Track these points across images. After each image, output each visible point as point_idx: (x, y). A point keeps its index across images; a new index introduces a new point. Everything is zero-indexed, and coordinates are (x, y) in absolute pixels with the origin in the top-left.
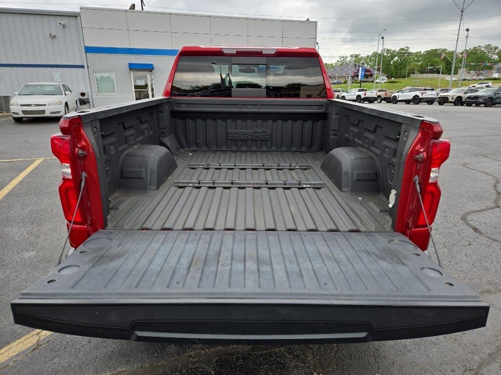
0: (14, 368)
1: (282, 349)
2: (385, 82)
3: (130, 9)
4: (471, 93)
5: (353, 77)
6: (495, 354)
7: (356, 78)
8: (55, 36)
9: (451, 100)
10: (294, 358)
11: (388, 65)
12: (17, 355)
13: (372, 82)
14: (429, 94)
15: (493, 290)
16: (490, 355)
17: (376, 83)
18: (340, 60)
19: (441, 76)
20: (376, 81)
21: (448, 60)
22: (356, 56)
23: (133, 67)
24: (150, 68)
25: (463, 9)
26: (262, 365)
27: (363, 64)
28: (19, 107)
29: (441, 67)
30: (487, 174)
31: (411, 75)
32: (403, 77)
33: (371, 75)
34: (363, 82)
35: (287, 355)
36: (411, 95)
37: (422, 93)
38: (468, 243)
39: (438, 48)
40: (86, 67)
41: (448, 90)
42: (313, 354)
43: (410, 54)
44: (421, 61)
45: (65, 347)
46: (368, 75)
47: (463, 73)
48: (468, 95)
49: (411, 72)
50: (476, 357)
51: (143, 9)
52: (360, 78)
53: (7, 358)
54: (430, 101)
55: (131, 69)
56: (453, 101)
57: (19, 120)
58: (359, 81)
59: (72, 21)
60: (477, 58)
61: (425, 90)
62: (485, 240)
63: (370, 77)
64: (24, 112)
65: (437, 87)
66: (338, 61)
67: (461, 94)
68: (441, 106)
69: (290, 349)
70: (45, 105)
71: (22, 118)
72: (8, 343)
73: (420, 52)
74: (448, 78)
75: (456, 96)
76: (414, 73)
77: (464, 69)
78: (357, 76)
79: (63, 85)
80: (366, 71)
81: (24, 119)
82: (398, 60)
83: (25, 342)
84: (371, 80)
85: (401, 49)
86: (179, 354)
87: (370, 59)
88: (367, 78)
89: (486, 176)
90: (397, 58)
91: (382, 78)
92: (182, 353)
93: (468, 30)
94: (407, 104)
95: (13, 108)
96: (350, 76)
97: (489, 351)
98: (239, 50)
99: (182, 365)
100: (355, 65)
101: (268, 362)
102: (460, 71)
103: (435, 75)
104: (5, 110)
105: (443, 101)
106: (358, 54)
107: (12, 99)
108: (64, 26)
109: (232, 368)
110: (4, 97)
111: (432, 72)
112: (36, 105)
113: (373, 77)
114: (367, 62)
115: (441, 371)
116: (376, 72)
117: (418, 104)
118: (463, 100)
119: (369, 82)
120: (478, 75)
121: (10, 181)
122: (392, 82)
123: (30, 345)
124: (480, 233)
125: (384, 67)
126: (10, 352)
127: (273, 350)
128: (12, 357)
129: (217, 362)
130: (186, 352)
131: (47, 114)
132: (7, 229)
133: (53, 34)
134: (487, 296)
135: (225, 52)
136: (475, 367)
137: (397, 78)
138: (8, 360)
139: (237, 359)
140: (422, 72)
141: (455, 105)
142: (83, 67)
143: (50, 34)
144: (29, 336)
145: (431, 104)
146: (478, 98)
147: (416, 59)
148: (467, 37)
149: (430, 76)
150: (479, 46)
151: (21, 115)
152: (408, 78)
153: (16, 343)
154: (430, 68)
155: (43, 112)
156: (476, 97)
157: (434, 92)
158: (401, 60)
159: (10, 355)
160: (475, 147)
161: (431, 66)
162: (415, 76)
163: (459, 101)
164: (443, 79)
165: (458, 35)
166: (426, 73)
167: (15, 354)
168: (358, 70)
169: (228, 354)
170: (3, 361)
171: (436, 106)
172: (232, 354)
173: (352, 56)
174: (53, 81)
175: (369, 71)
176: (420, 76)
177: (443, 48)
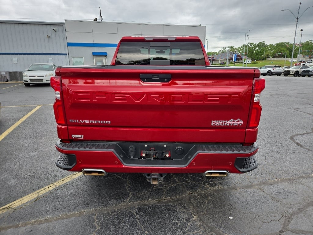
0: (24, 208)
1: (175, 203)
2: (250, 63)
3: (94, 20)
4: (305, 69)
5: (230, 60)
6: (302, 209)
7: (231, 61)
8: (50, 37)
9: (291, 73)
10: (182, 208)
11: (252, 52)
12: (26, 203)
13: (242, 63)
14: (277, 70)
15: (305, 176)
16: (299, 209)
17: (245, 63)
18: (221, 50)
19: (286, 59)
20: (244, 63)
21: (290, 49)
22: (232, 47)
23: (95, 55)
24: (105, 55)
25: (298, 17)
26: (163, 210)
27: (236, 52)
28: (28, 77)
29: (286, 53)
30: (309, 114)
31: (267, 58)
32: (262, 60)
33: (241, 59)
34: (236, 63)
35: (178, 206)
36: (266, 71)
37: (273, 69)
38: (293, 151)
39: (284, 42)
40: (67, 54)
41: (290, 67)
42: (193, 206)
43: (266, 46)
44: (273, 50)
45: (53, 200)
46: (239, 59)
47: (300, 57)
48: (302, 70)
49: (267, 57)
50: (290, 210)
51: (101, 21)
52: (234, 60)
53: (21, 204)
54: (279, 74)
55: (94, 56)
56: (293, 74)
57: (27, 85)
58: (233, 62)
59: (60, 28)
60: (309, 48)
61: (275, 67)
62: (304, 150)
63: (240, 60)
64: (31, 80)
65: (283, 66)
66: (220, 50)
67: (298, 70)
68: (285, 77)
69: (180, 203)
70: (43, 76)
71: (29, 84)
72: (22, 197)
73: (273, 44)
74: (290, 60)
75: (295, 71)
76: (269, 57)
77: (301, 55)
78: (232, 59)
79: (54, 65)
80: (238, 56)
81: (31, 84)
82: (258, 49)
83: (31, 197)
84: (241, 62)
85: (259, 43)
86: (116, 204)
87: (241, 49)
88: (239, 60)
89: (309, 115)
90: (257, 48)
91: (248, 60)
92: (118, 203)
93: (302, 30)
94: (264, 76)
95: (25, 78)
96: (227, 59)
97: (299, 207)
98: (154, 38)
99: (117, 210)
100: (231, 53)
101: (167, 209)
102: (298, 56)
103: (282, 59)
104: (19, 80)
105: (287, 74)
106: (233, 46)
107: (24, 73)
108: (55, 31)
109: (146, 212)
110: (19, 72)
111: (280, 56)
112: (38, 76)
113: (243, 60)
114: (238, 51)
115: (268, 216)
116: (244, 57)
117: (270, 76)
118: (300, 73)
119: (240, 63)
120: (310, 58)
121: (23, 117)
122: (255, 63)
123: (34, 198)
124: (301, 146)
125: (249, 54)
126: (22, 201)
127: (170, 204)
128: (24, 204)
129: (137, 208)
130: (120, 203)
131: (44, 82)
132: (21, 141)
133: (49, 36)
134: (301, 179)
135: (146, 39)
136: (289, 215)
137: (258, 60)
138: (22, 205)
139: (149, 207)
140: (274, 57)
141: (295, 76)
142: (66, 54)
143: (47, 36)
144: (33, 194)
145: (279, 76)
146: (309, 72)
147: (270, 49)
148: (302, 34)
149: (279, 59)
150: (310, 40)
151: (29, 82)
152: (265, 61)
153: (26, 197)
154: (279, 54)
155: (42, 80)
156: (308, 71)
157: (281, 68)
158: (260, 49)
159: (23, 203)
160: (304, 99)
161: (279, 52)
162: (270, 59)
163: (297, 74)
164: (287, 61)
165: (295, 33)
166: (277, 57)
167: (25, 202)
168: (233, 56)
169: (144, 205)
170: (19, 205)
171: (282, 77)
172: (146, 205)
173: (229, 47)
174: (48, 62)
175: (240, 56)
176: (273, 59)
177: (287, 42)
